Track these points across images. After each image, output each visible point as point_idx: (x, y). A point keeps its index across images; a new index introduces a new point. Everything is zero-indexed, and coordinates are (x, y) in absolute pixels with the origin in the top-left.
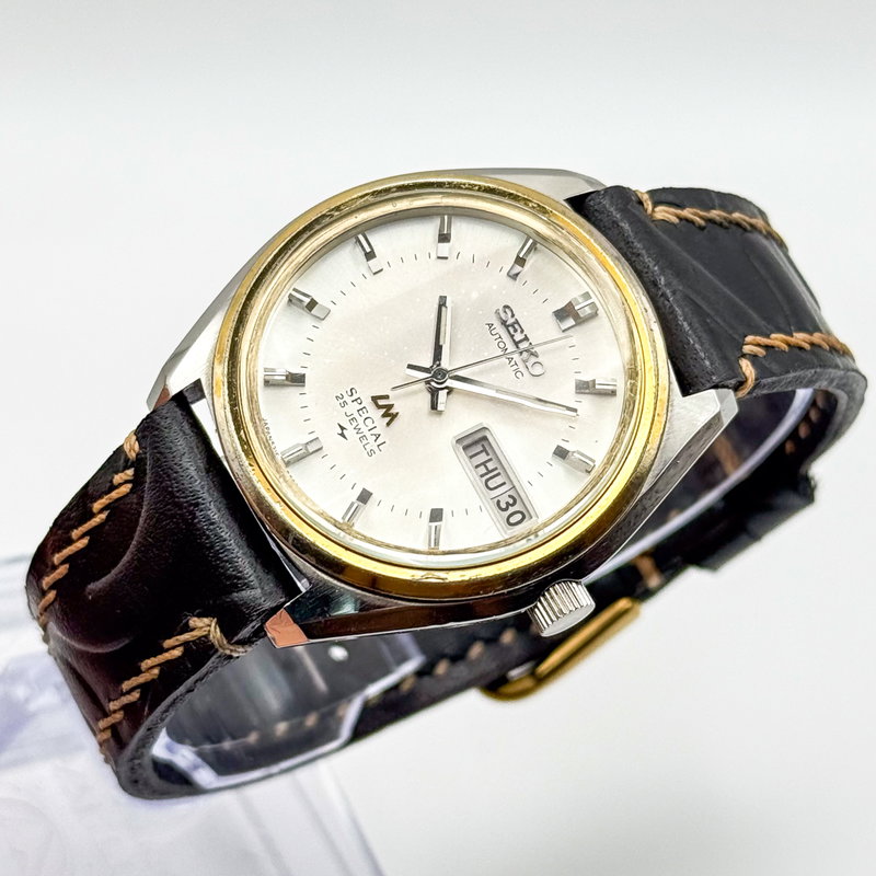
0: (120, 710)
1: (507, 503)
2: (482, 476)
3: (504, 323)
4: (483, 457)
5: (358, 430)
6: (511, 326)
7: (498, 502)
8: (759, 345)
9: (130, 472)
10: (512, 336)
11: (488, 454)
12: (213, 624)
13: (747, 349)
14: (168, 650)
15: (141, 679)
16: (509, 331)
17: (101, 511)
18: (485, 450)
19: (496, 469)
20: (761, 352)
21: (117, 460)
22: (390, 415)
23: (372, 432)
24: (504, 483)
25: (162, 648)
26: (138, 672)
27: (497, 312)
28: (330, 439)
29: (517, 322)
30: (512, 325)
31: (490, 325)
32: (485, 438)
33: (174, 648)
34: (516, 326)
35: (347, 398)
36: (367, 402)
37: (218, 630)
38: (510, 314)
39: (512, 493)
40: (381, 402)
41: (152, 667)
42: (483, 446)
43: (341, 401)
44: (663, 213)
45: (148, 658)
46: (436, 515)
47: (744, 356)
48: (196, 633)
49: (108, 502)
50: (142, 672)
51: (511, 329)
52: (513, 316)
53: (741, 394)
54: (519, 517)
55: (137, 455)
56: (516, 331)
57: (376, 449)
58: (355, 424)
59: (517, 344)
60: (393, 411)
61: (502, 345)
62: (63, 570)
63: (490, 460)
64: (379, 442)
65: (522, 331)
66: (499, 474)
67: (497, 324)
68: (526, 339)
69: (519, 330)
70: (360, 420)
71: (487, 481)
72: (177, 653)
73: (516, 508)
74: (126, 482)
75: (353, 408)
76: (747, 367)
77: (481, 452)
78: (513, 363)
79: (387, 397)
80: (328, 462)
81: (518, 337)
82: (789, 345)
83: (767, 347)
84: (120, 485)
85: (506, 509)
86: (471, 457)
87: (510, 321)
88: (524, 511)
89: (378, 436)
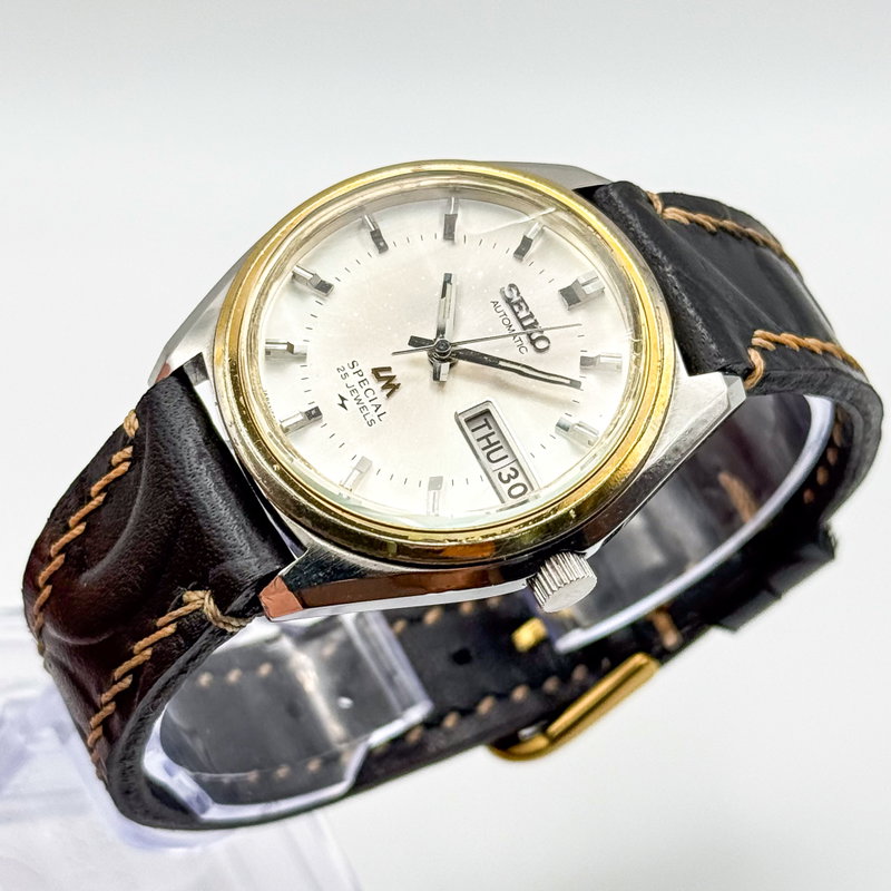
0: (112, 701)
1: (509, 476)
2: (484, 449)
3: (508, 301)
4: (486, 431)
5: (359, 401)
6: (515, 303)
7: (500, 474)
8: (768, 340)
9: (129, 450)
10: (516, 314)
11: (490, 428)
12: (207, 597)
13: (755, 341)
14: (161, 628)
15: (133, 662)
16: (513, 310)
17: (99, 493)
18: (487, 424)
19: (498, 442)
20: (771, 347)
21: (117, 440)
22: (391, 386)
23: (373, 403)
24: (507, 456)
25: (156, 627)
26: (131, 655)
27: (502, 292)
28: (330, 409)
29: (523, 300)
30: (517, 303)
31: (495, 303)
32: (487, 412)
33: (167, 625)
34: (522, 304)
35: (348, 370)
36: (368, 375)
37: (212, 602)
38: (515, 292)
39: (514, 465)
40: (382, 374)
41: (145, 649)
42: (485, 420)
43: (343, 373)
44: (673, 213)
45: (141, 639)
46: (436, 483)
47: (753, 347)
48: (191, 607)
49: (106, 482)
50: (134, 655)
51: (516, 308)
52: (518, 294)
53: (749, 382)
54: (521, 489)
55: (136, 432)
56: (521, 308)
57: (376, 419)
58: (355, 395)
59: (520, 321)
60: (395, 382)
61: (506, 322)
62: (59, 560)
63: (493, 433)
64: (379, 412)
65: (527, 308)
66: (501, 447)
67: (502, 302)
68: (531, 316)
69: (524, 308)
70: (361, 391)
71: (489, 454)
72: (170, 629)
73: (520, 479)
74: (125, 460)
75: (354, 380)
76: (756, 358)
77: (484, 426)
78: (517, 338)
79: (389, 369)
80: (328, 431)
81: (522, 314)
82: (800, 347)
83: (777, 343)
84: (119, 464)
85: (508, 481)
86: (473, 431)
87: (516, 299)
88: (526, 483)
89: (378, 407)
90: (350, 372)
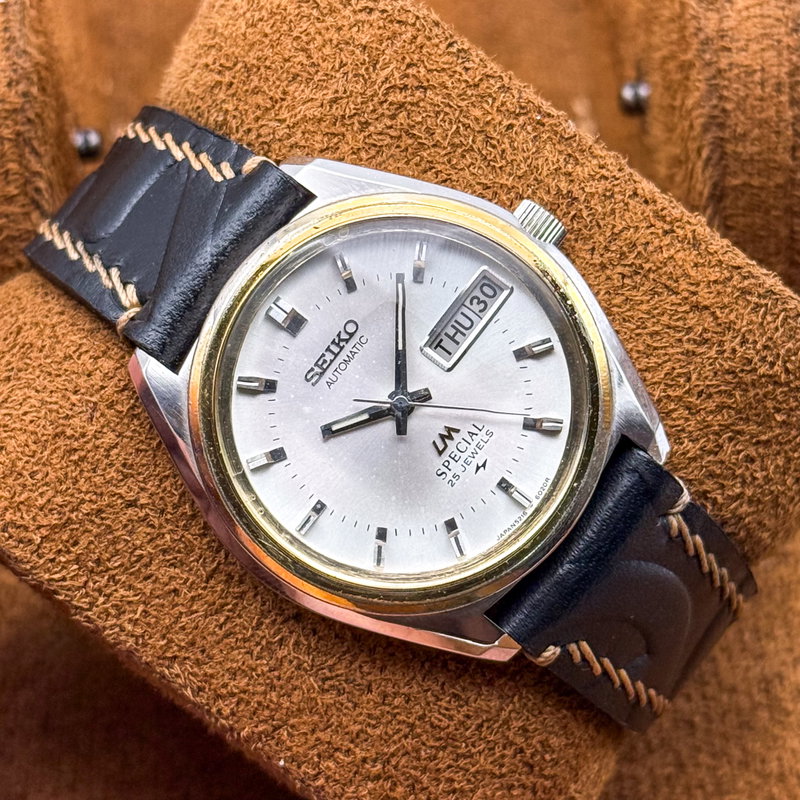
1: (478, 303)
2: (464, 335)
3: (322, 374)
4: (447, 343)
6: (321, 368)
7: (480, 311)
9: (571, 647)
10: (332, 361)
11: (443, 339)
13: (230, 175)
18: (440, 343)
19: (453, 326)
20: (225, 165)
22: (448, 434)
24: (462, 313)
27: (315, 384)
28: (493, 475)
30: (320, 367)
34: (320, 363)
38: (311, 374)
39: (467, 303)
46: (520, 353)
48: (683, 524)
52: (312, 369)
55: (556, 645)
56: (325, 361)
59: (336, 355)
60: (445, 432)
63: (446, 334)
65: (323, 355)
66: (456, 321)
67: (326, 379)
68: (328, 349)
71: (467, 329)
73: (477, 293)
77: (441, 346)
78: (355, 350)
79: (435, 443)
80: (513, 466)
81: (329, 357)
83: (216, 163)
84: (581, 653)
85: (484, 302)
87: (317, 370)
88: (478, 288)
89: (471, 434)
90: (450, 475)
